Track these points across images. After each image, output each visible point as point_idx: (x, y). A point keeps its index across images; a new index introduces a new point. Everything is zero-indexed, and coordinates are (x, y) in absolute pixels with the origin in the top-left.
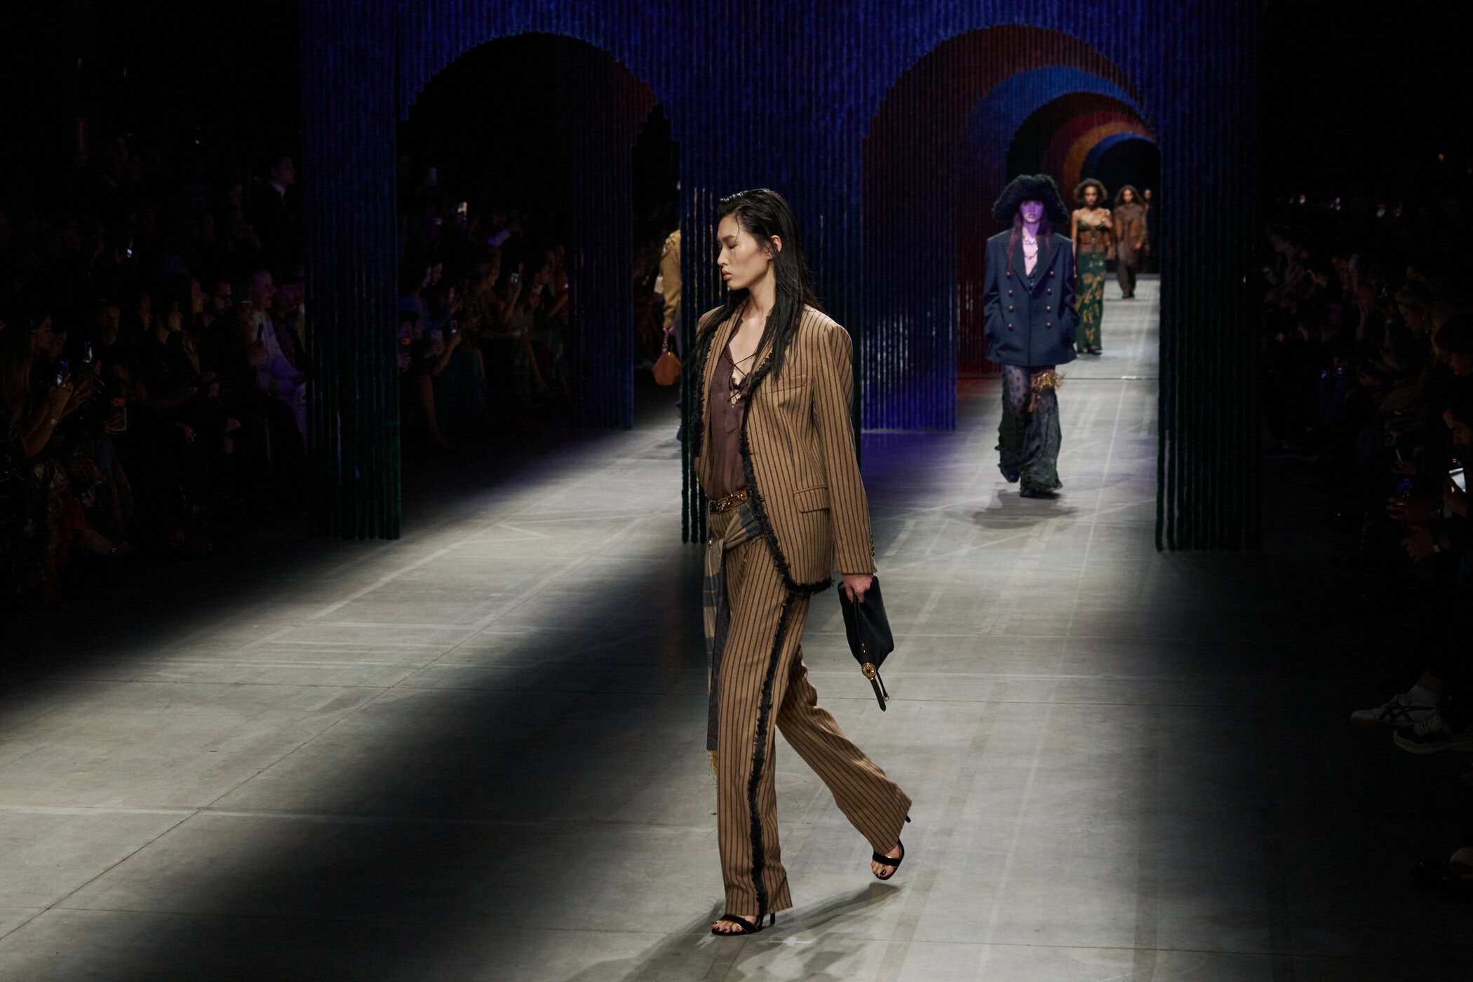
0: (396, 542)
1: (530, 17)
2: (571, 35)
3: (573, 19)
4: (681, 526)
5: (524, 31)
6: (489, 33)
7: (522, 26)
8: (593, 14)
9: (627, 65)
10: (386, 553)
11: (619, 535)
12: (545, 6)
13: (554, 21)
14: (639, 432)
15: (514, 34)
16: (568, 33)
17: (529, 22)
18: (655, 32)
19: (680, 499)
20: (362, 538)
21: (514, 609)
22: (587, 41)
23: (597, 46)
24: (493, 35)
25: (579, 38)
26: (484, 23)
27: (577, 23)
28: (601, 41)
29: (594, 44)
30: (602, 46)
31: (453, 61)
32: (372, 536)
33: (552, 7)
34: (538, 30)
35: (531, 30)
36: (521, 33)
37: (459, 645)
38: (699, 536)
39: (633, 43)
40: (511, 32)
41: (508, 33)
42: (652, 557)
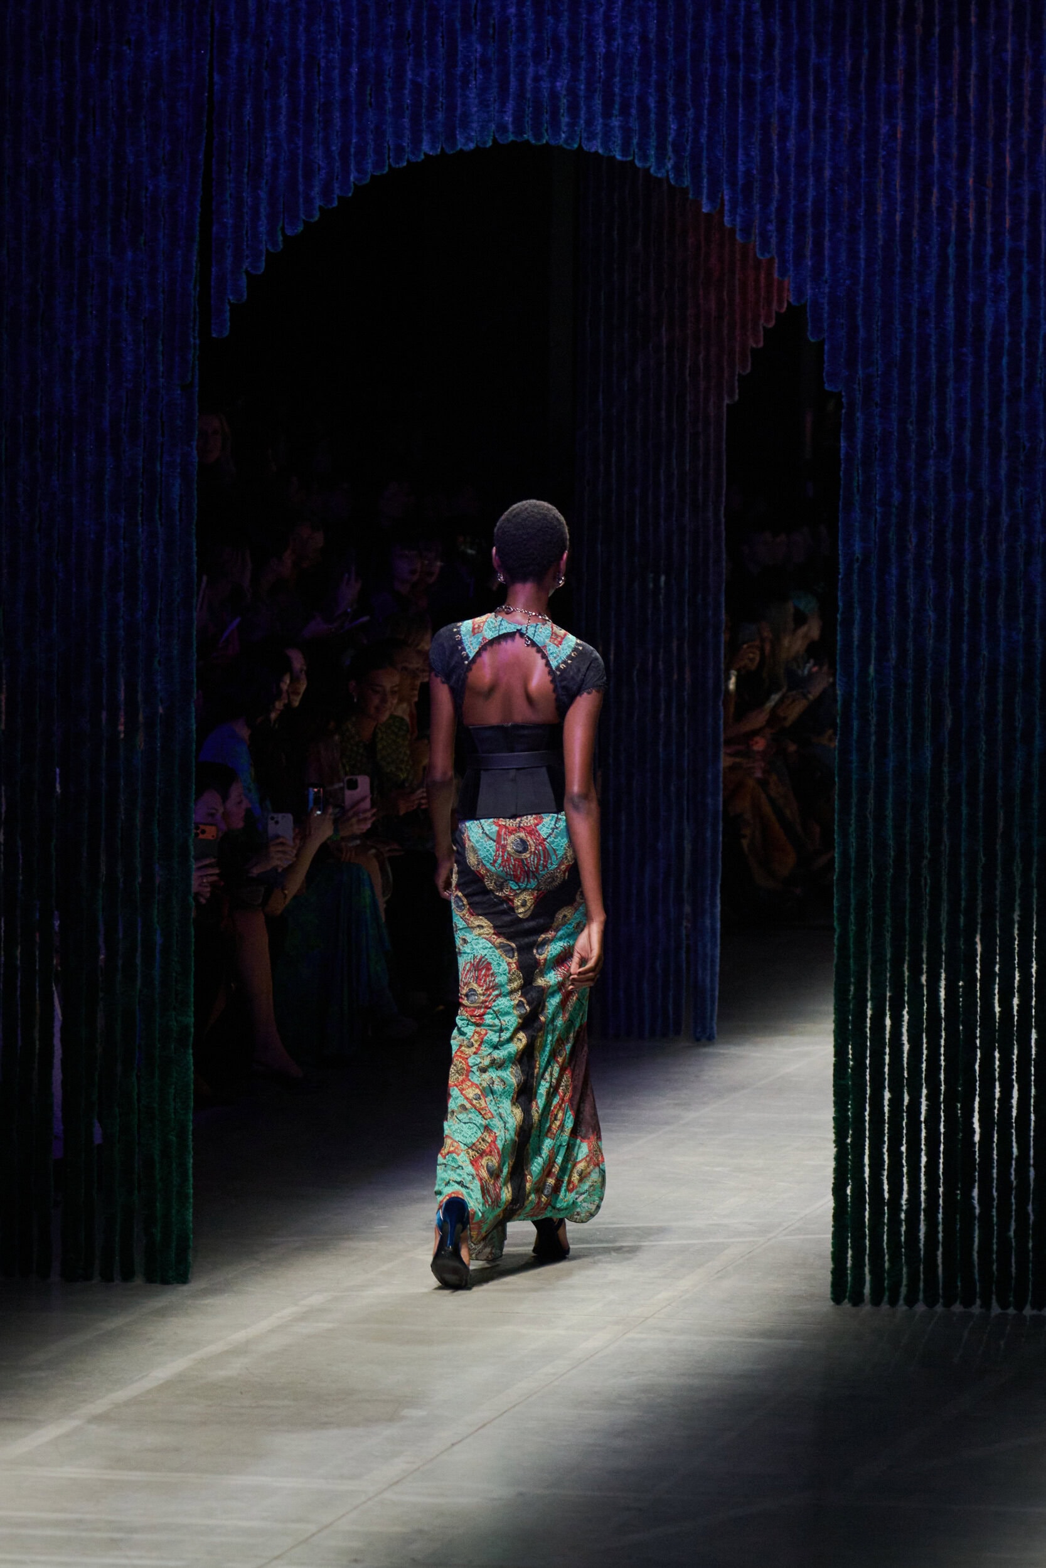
0: (185, 1288)
1: (511, 105)
2: (600, 151)
3: (607, 114)
4: (830, 1265)
5: (495, 140)
6: (416, 142)
7: (493, 127)
8: (652, 103)
9: (726, 219)
10: (163, 1313)
11: (688, 1283)
12: (545, 85)
13: (565, 120)
14: (733, 1050)
15: (472, 146)
16: (596, 147)
17: (508, 119)
18: (791, 143)
19: (828, 1203)
20: (108, 1278)
21: (453, 1445)
22: (638, 163)
23: (659, 175)
24: (425, 147)
25: (619, 157)
26: (406, 121)
27: (616, 122)
28: (669, 165)
29: (652, 170)
30: (672, 176)
31: (336, 204)
32: (128, 1276)
33: (561, 85)
34: (528, 136)
35: (511, 138)
36: (490, 144)
37: (331, 1524)
38: (867, 1290)
39: (741, 168)
40: (464, 144)
41: (459, 147)
42: (767, 1334)
